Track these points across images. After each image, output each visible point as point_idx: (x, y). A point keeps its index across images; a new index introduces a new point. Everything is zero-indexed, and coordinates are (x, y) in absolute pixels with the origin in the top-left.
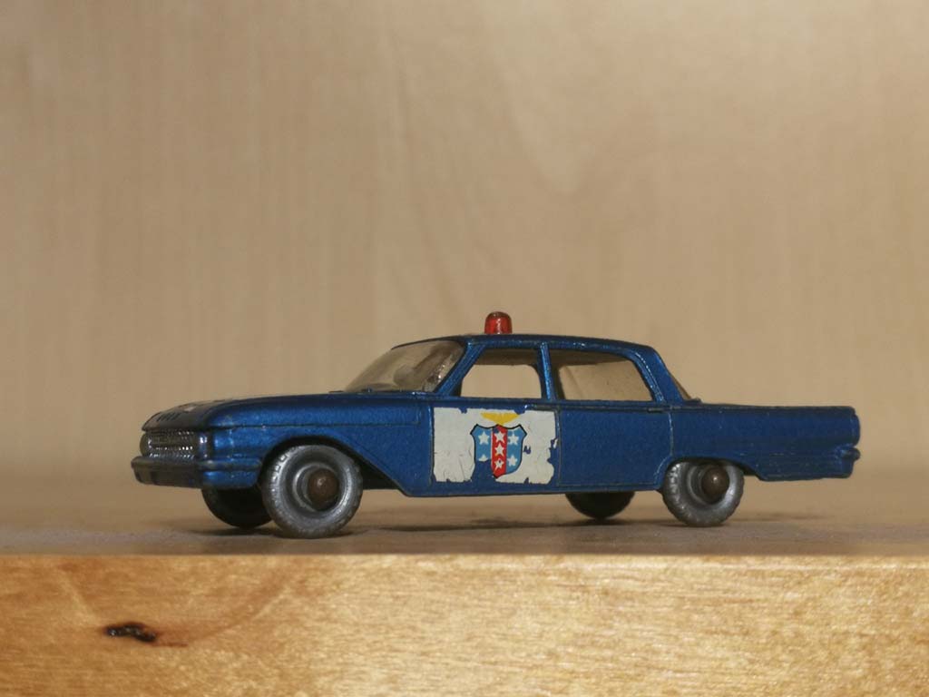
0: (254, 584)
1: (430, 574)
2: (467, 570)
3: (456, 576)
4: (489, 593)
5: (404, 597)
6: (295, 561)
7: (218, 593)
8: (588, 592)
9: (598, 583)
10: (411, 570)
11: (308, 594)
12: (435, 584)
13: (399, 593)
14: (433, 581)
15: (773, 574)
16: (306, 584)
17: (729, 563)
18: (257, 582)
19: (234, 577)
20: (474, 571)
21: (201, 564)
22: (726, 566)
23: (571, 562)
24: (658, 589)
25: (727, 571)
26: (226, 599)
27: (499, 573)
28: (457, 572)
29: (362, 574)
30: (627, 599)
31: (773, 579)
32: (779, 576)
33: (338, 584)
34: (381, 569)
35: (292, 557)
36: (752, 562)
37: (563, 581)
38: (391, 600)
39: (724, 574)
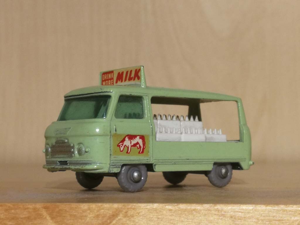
0: (109, 213)
1: (170, 210)
2: (183, 209)
3: (179, 211)
4: (191, 217)
5: (161, 218)
6: (124, 205)
7: (97, 216)
8: (225, 217)
9: (229, 214)
10: (164, 209)
11: (128, 217)
12: (172, 213)
13: (160, 217)
14: (171, 212)
15: (290, 211)
16: (128, 213)
17: (274, 207)
18: (111, 212)
19: (102, 211)
20: (185, 209)
21: (91, 206)
22: (274, 208)
23: (219, 207)
24: (250, 216)
25: (274, 210)
26: (100, 218)
27: (194, 210)
28: (179, 210)
29: (146, 210)
30: (239, 219)
31: (290, 212)
32: (292, 212)
33: (138, 213)
34: (153, 208)
35: (123, 204)
36: (282, 207)
37: (216, 213)
38: (157, 219)
39: (273, 211)
